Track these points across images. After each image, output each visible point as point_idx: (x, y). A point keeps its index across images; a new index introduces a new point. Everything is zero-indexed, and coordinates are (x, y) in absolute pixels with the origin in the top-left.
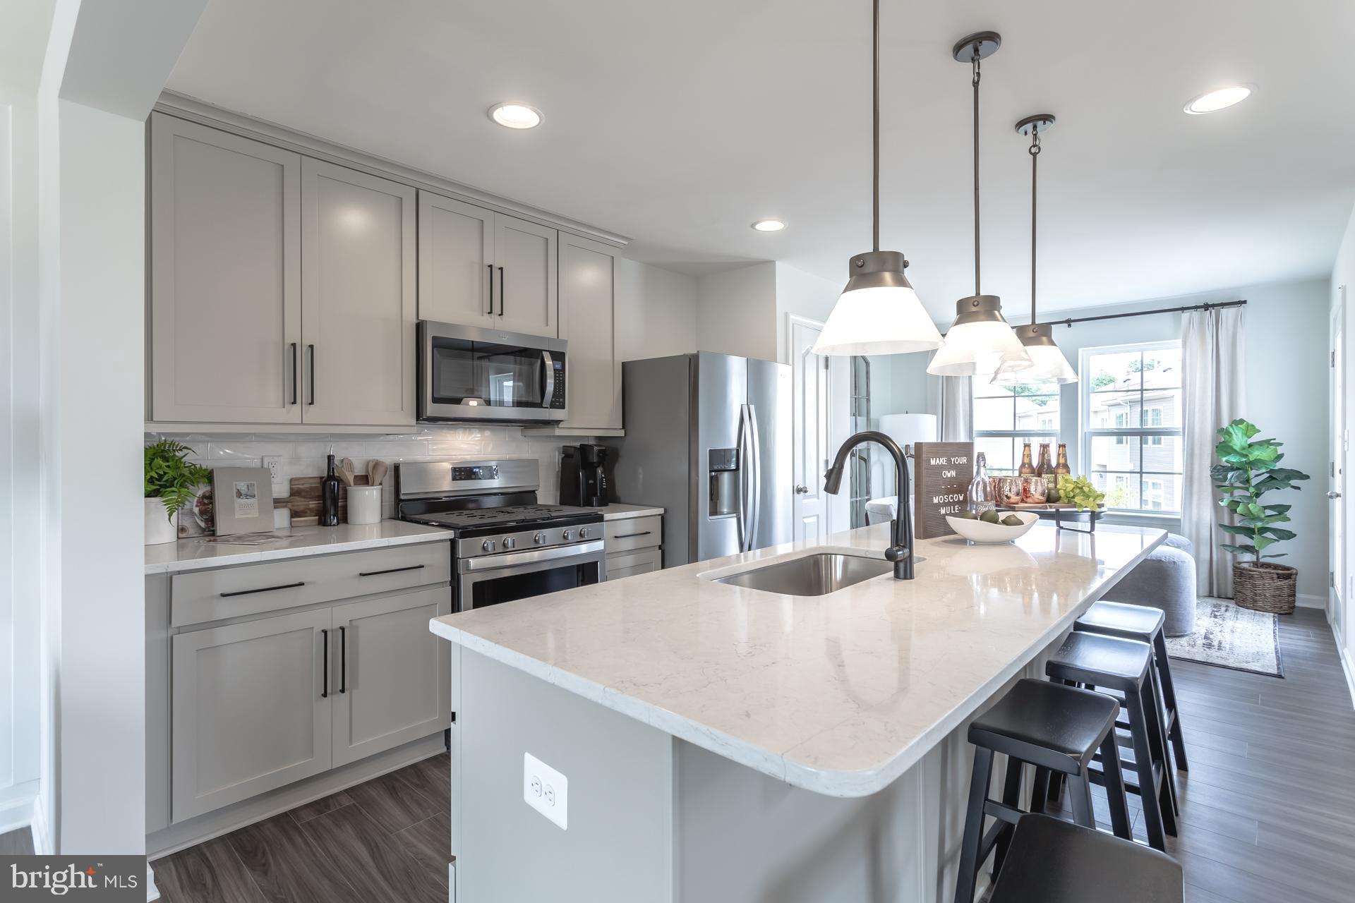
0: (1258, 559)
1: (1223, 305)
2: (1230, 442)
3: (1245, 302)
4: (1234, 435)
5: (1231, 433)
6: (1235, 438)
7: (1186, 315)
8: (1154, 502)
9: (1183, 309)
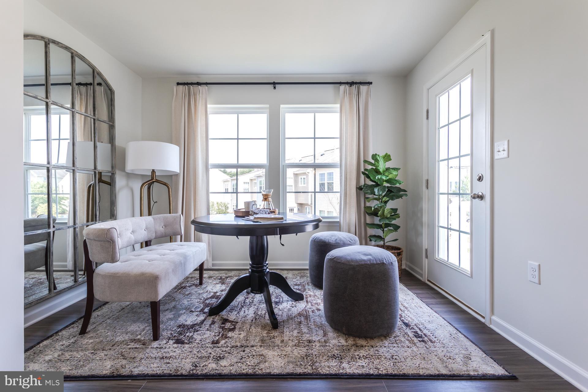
0: (384, 243)
1: (361, 83)
2: (378, 166)
3: (371, 83)
4: (380, 162)
5: (379, 161)
6: (380, 164)
7: (342, 87)
8: (328, 212)
9: (341, 83)
